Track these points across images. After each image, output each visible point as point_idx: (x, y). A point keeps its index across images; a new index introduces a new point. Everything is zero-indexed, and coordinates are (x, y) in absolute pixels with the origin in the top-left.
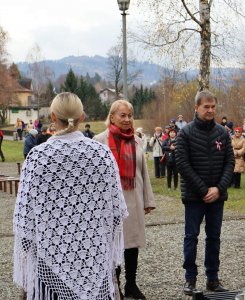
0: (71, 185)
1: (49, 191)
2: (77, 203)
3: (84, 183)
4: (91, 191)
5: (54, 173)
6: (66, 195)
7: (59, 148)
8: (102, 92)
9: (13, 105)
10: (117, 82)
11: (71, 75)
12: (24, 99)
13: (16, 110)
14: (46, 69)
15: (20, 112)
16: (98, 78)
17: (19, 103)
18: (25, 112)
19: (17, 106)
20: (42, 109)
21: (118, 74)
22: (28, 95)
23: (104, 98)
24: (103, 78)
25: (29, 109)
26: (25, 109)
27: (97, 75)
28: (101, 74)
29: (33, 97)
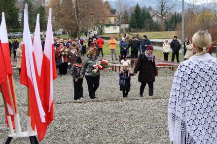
0: (203, 85)
1: (191, 89)
2: (206, 96)
3: (211, 84)
4: (214, 89)
5: (194, 79)
6: (200, 91)
7: (197, 63)
8: (153, 16)
9: (107, 23)
10: (162, 11)
11: (138, 7)
12: (112, 20)
13: (108, 26)
14: (125, 4)
15: (110, 27)
16: (150, 8)
17: (110, 22)
18: (113, 27)
19: (109, 23)
20: (122, 25)
21: (163, 6)
22: (114, 17)
23: (155, 19)
24: (153, 8)
25: (115, 25)
26: (113, 25)
27: (150, 7)
28: (152, 6)
29: (117, 19)
